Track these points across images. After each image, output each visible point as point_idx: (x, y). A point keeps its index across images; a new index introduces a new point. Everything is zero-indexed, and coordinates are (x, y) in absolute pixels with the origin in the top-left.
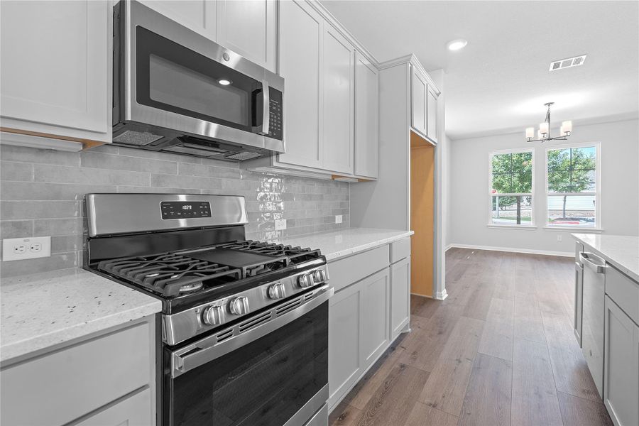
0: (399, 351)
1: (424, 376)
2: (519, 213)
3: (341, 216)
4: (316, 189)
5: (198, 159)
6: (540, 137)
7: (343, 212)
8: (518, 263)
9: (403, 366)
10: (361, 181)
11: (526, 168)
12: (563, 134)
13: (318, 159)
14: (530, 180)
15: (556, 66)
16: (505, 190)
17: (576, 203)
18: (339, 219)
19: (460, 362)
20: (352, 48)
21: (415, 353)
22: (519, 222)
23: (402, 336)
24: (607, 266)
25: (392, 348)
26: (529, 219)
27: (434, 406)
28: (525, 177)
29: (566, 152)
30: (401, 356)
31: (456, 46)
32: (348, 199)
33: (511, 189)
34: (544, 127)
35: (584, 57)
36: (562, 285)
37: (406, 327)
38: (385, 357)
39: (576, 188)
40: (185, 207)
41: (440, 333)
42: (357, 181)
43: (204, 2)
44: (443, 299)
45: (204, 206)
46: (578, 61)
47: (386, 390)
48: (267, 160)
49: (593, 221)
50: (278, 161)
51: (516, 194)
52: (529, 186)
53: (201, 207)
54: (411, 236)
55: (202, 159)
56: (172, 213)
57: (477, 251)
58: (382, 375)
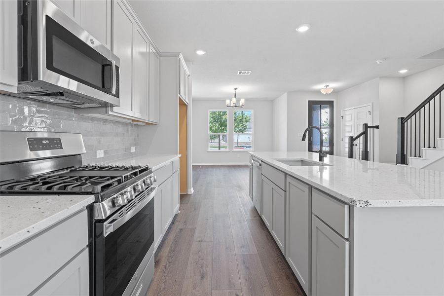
0: (177, 223)
1: (193, 231)
2: (219, 144)
3: (134, 147)
4: (120, 129)
5: (45, 105)
6: (232, 105)
7: (136, 145)
8: (222, 170)
9: (181, 230)
10: (147, 124)
11: (223, 119)
12: (241, 105)
13: (132, 110)
14: (226, 126)
15: (240, 73)
16: (213, 131)
17: (243, 138)
18: (133, 149)
19: (207, 220)
20: (148, 42)
21: (185, 222)
22: (219, 149)
23: (176, 215)
24: (262, 163)
25: (173, 223)
26: (225, 147)
27: (201, 241)
28: (223, 125)
29: (239, 112)
30: (179, 225)
31: (200, 53)
32: (138, 136)
33: (216, 131)
34: (234, 100)
35: (250, 72)
36: (243, 178)
37: (178, 211)
38: (170, 228)
39: (242, 131)
40: (44, 142)
41: (195, 210)
42: (144, 124)
43: (74, 2)
44: (192, 193)
45: (57, 141)
46: (248, 73)
47: (176, 242)
48: (104, 109)
49: (250, 147)
50: (112, 111)
51: (219, 134)
52: (225, 129)
53: (55, 142)
54: (180, 158)
55: (48, 105)
56: (36, 146)
57: (202, 166)
58: (171, 237)
